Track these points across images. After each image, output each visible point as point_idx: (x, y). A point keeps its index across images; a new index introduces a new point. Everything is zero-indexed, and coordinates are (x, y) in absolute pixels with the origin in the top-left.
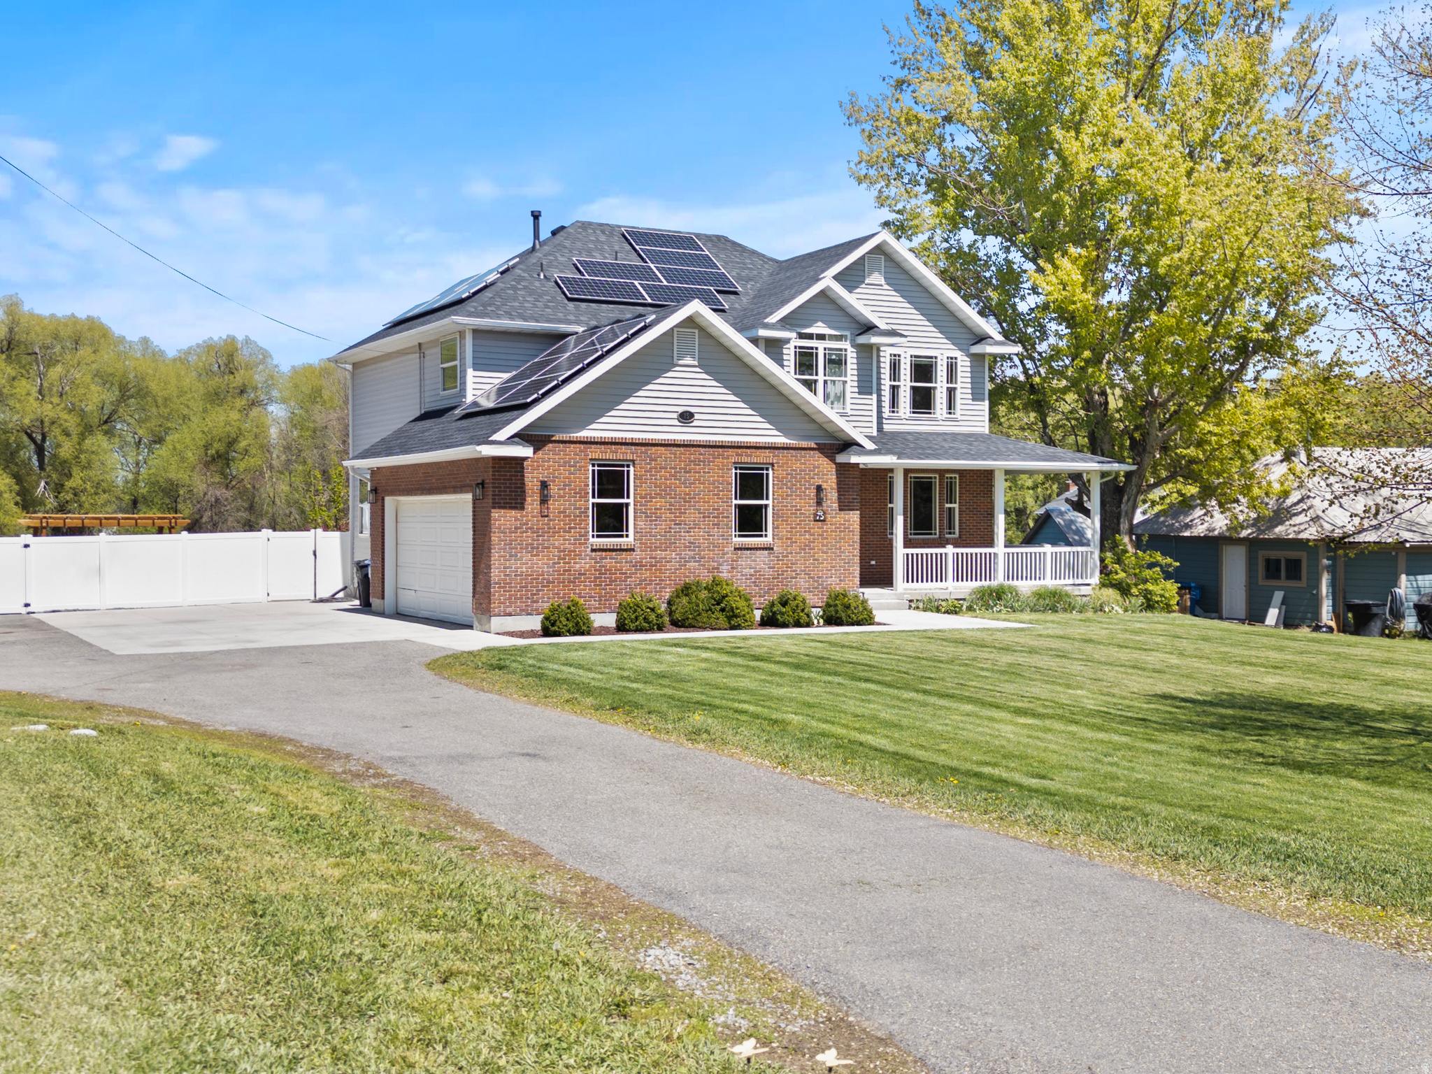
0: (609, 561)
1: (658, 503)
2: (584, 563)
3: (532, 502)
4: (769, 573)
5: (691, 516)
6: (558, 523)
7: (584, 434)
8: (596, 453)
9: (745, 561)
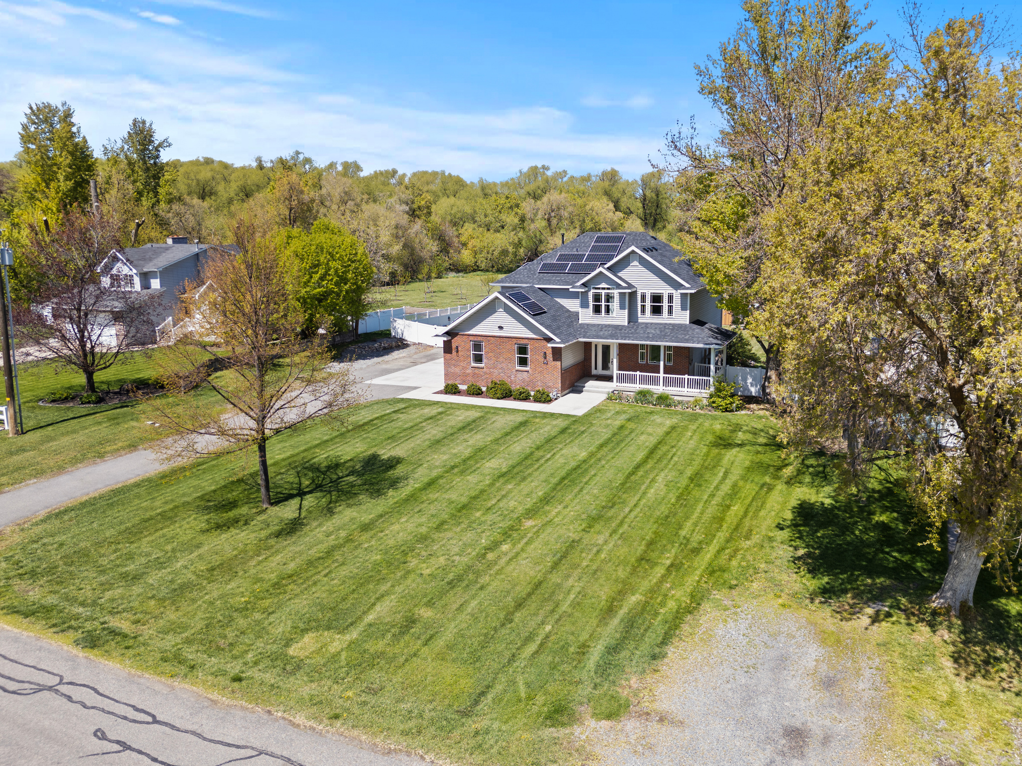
0: (476, 371)
1: (491, 354)
2: (469, 371)
3: (454, 352)
4: (527, 380)
5: (501, 359)
6: (462, 359)
7: (470, 332)
8: (471, 338)
9: (519, 375)
